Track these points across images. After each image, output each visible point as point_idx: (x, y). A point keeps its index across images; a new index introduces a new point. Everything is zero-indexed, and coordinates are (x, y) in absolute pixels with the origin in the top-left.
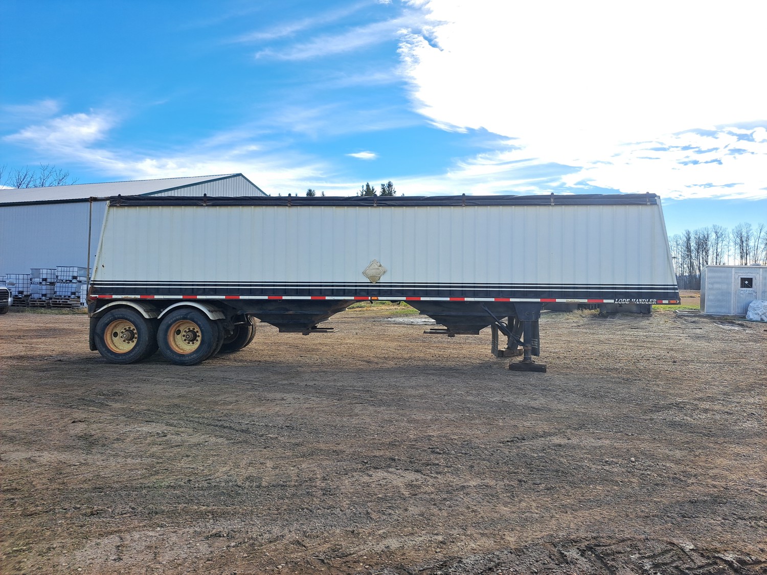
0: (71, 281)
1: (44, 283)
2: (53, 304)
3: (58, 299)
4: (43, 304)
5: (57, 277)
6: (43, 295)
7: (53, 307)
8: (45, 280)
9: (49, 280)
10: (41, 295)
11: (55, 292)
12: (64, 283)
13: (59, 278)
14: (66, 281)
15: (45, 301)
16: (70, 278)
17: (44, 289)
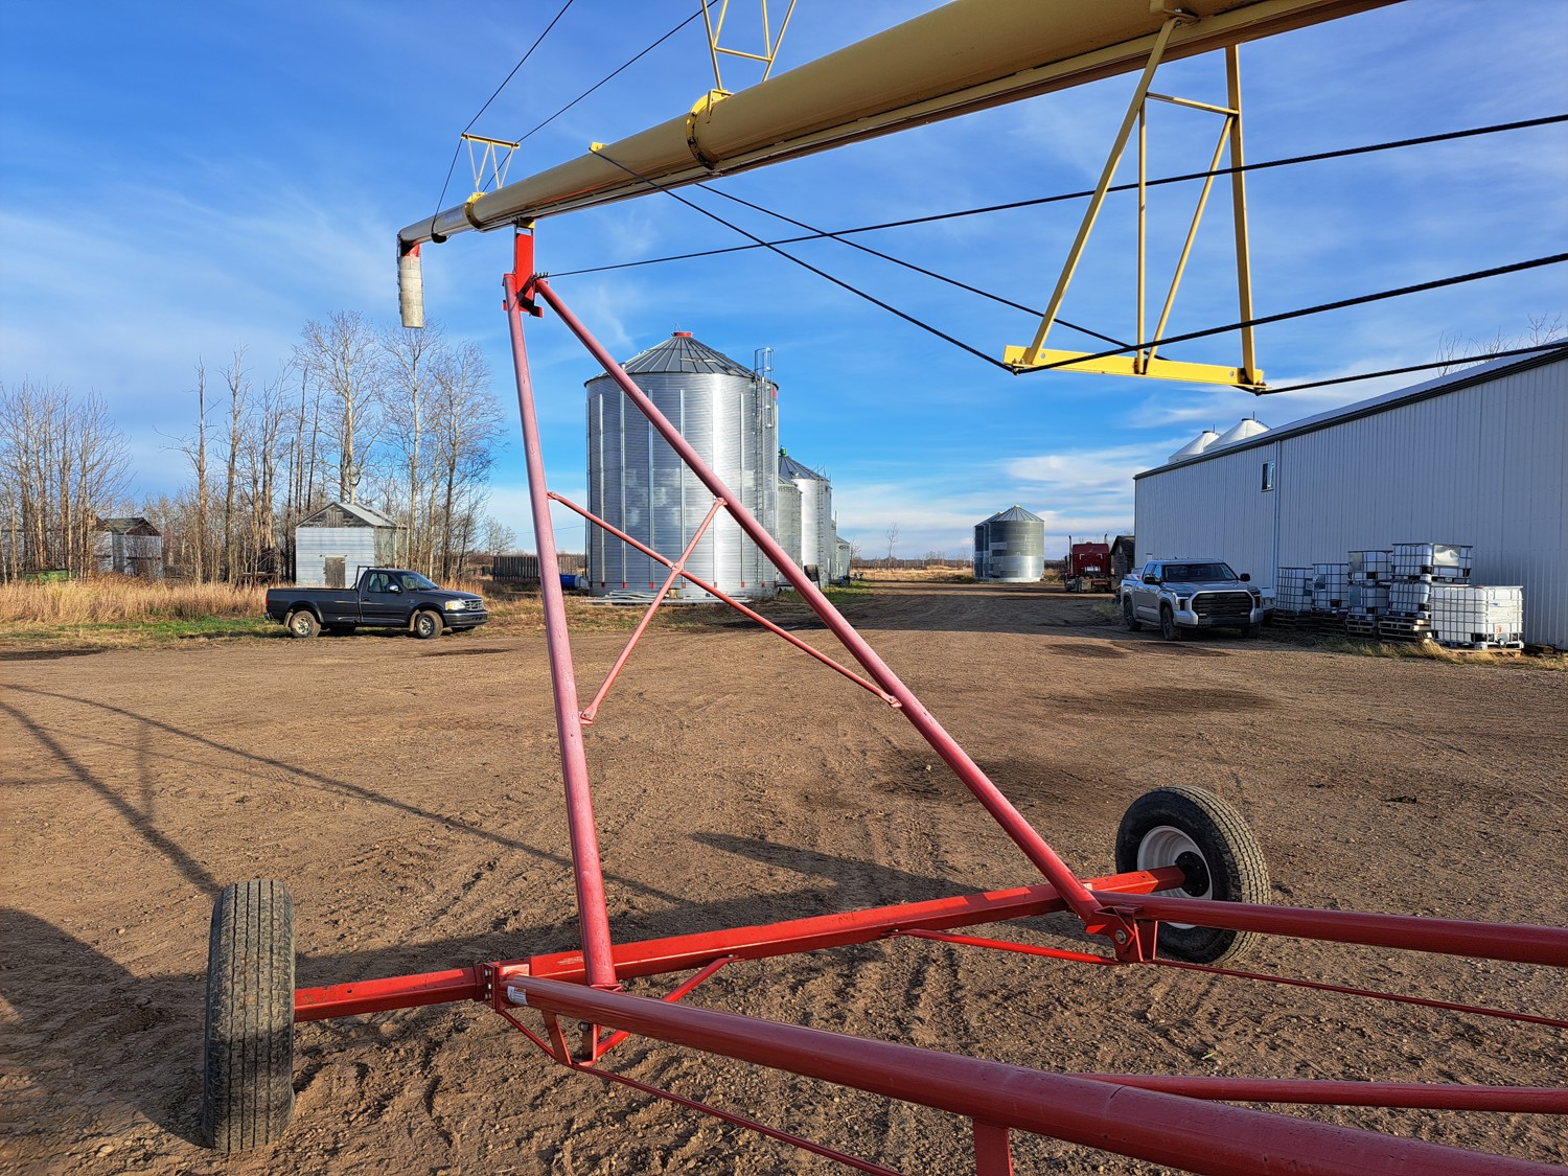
0: (1418, 577)
1: (1370, 582)
2: (1384, 631)
3: (1393, 620)
4: (1368, 630)
5: (1394, 567)
6: (1370, 610)
7: (1386, 637)
8: (1372, 575)
9: (1380, 577)
10: (1365, 610)
11: (1390, 604)
12: (1406, 582)
13: (1397, 569)
14: (1410, 577)
15: (1371, 624)
16: (1418, 571)
17: (1370, 596)
